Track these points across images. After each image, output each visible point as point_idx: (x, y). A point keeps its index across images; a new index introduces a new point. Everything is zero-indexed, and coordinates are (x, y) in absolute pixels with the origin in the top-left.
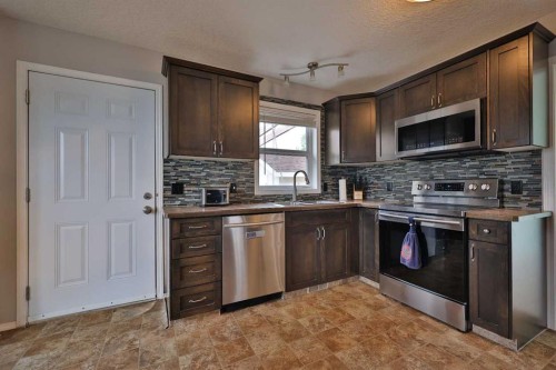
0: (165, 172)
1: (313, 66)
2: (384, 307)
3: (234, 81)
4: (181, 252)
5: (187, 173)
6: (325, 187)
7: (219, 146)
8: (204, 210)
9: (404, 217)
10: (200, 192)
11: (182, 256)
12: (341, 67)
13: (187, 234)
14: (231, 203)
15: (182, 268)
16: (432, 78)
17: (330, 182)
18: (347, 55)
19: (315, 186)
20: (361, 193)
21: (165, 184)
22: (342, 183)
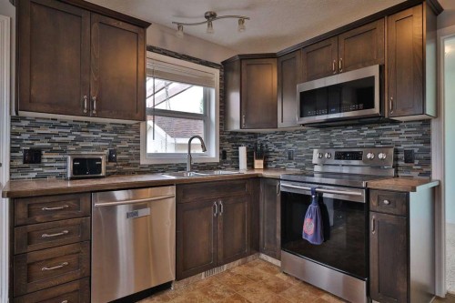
0: (13, 133)
1: (211, 17)
2: (285, 288)
3: (115, 23)
4: (29, 244)
5: (48, 137)
6: (223, 155)
7: (90, 102)
8: (69, 185)
9: (306, 189)
10: (65, 160)
11: (29, 249)
12: (242, 20)
13: (38, 219)
14: (108, 175)
15: (29, 265)
16: (333, 41)
17: (229, 149)
18: (247, 8)
19: (213, 154)
20: (262, 162)
21: (13, 150)
22: (243, 151)
